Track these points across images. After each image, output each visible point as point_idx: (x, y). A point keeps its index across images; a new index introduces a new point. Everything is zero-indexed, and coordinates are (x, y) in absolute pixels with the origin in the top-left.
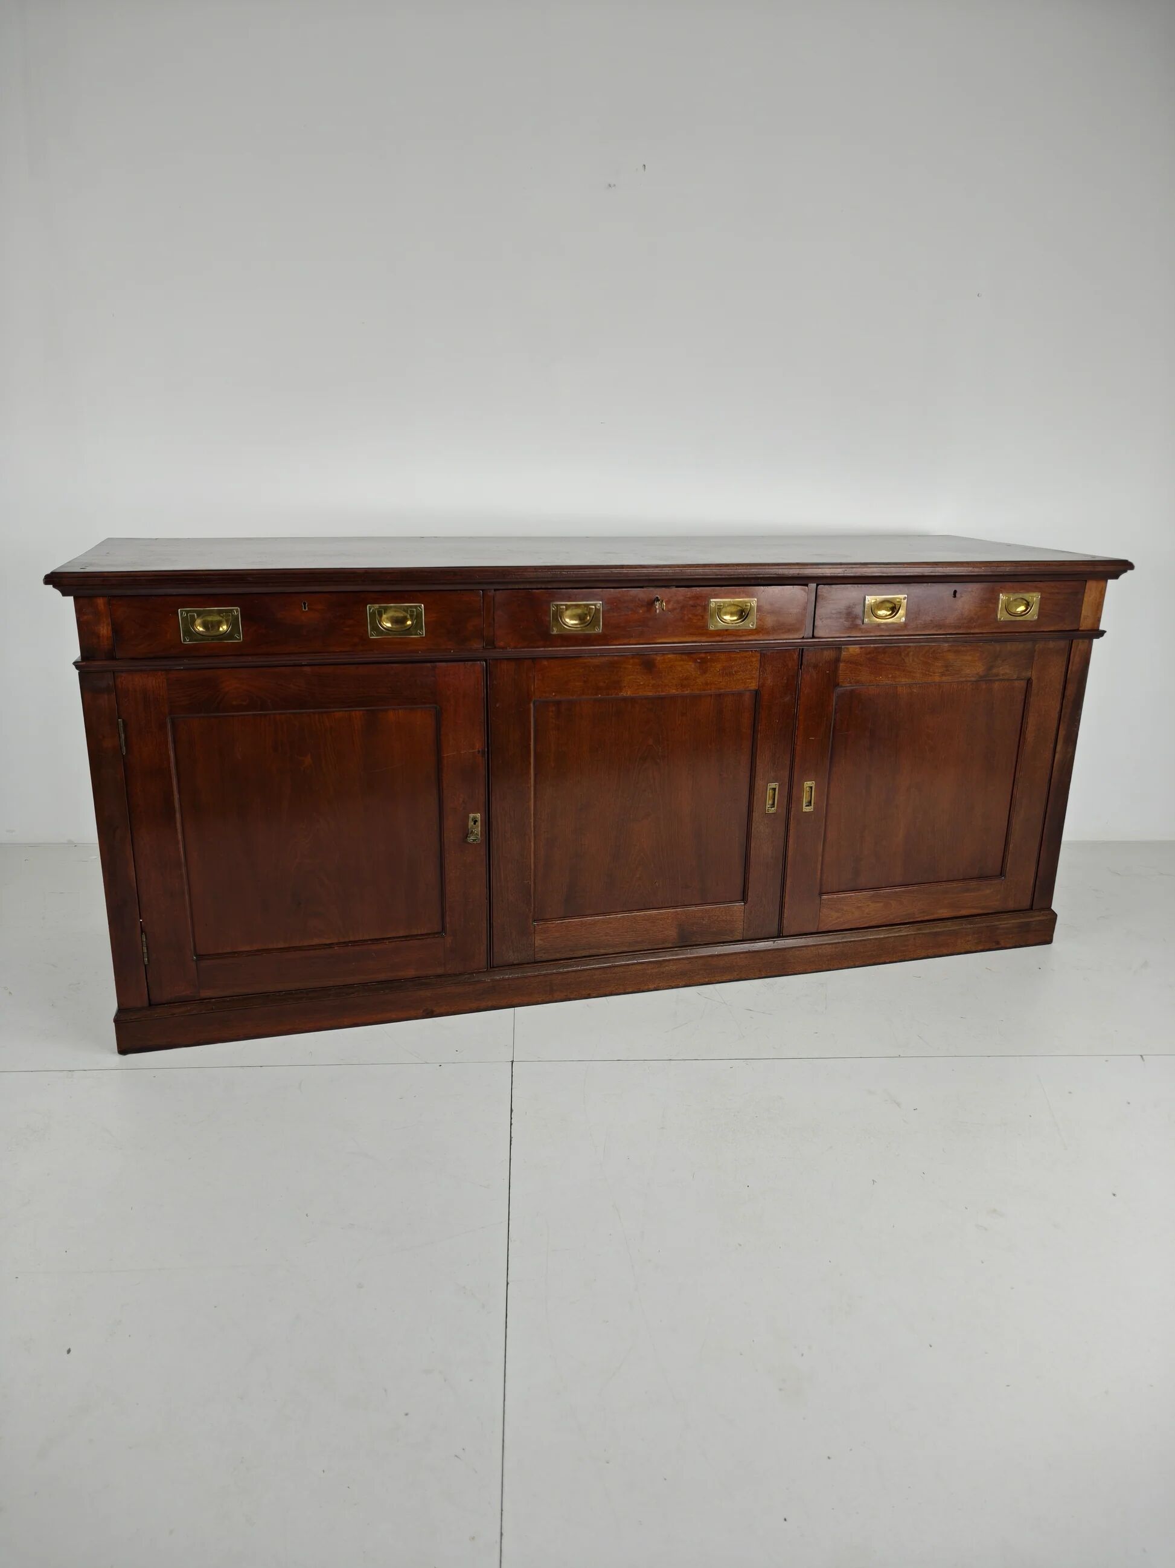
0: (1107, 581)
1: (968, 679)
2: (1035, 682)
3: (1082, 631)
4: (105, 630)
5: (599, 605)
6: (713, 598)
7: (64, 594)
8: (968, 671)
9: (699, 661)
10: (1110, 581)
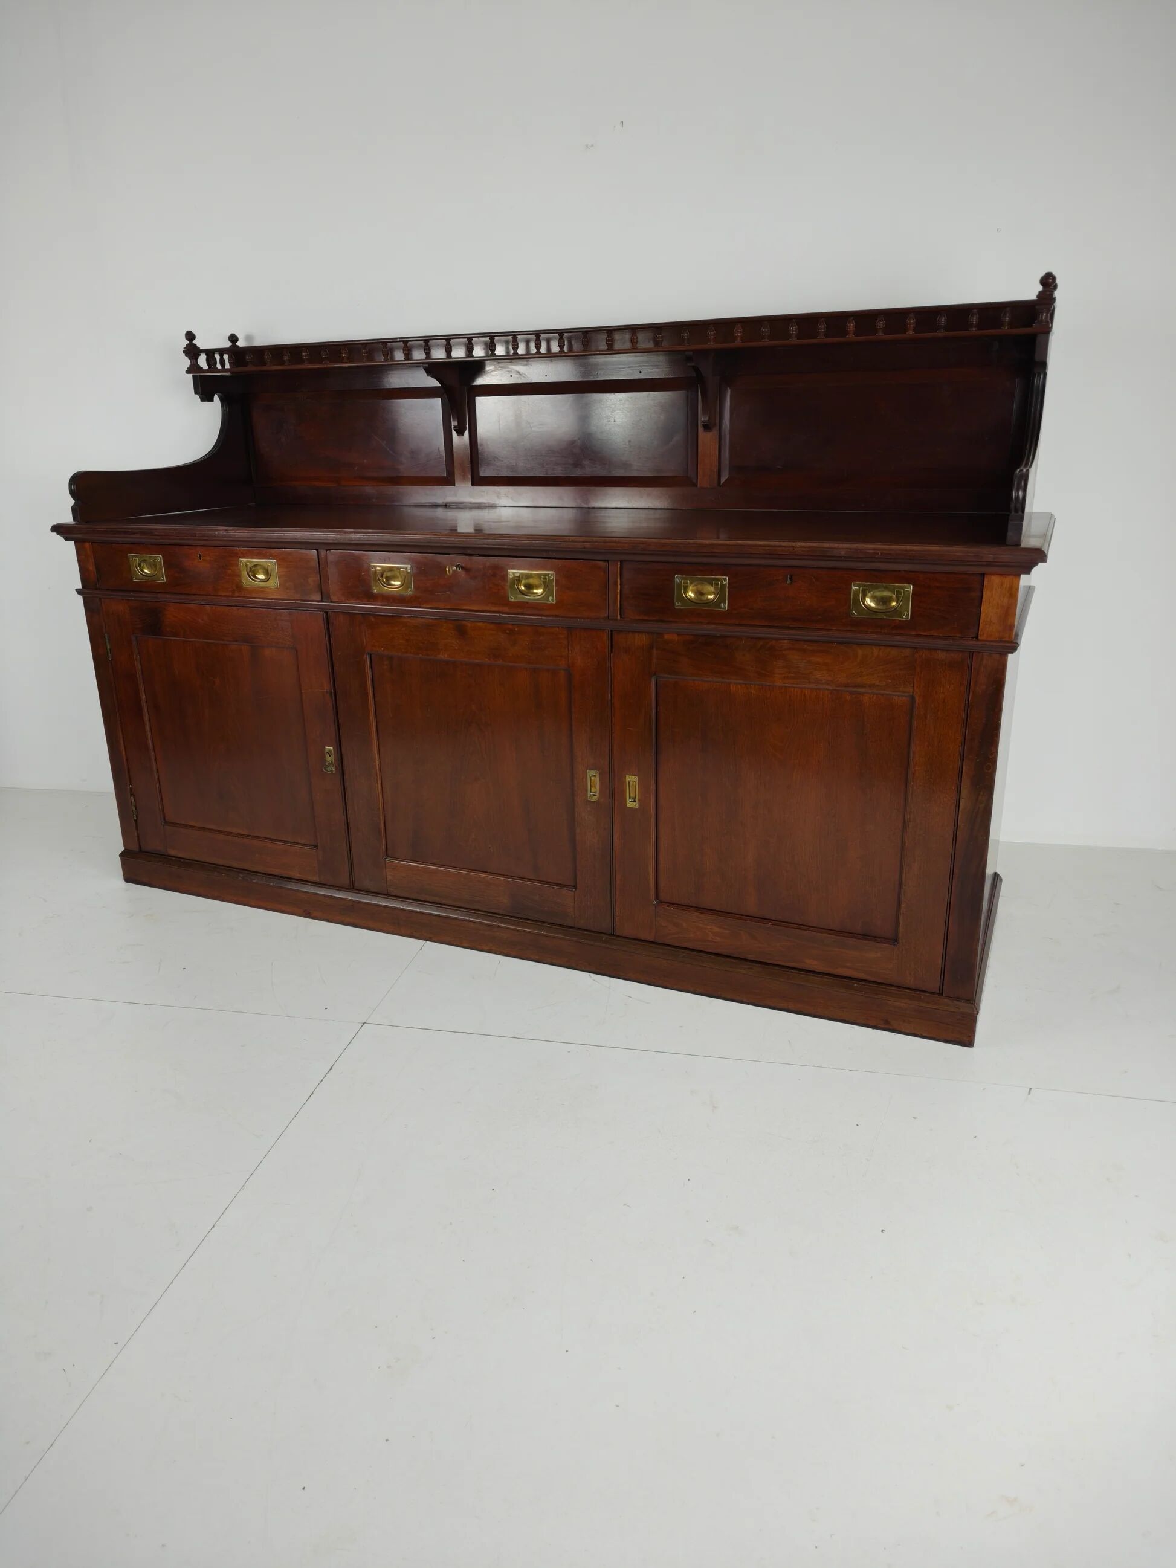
0: (1019, 576)
1: (821, 687)
2: (918, 700)
3: (983, 641)
4: (91, 567)
5: (408, 568)
6: (510, 569)
7: (67, 539)
8: (819, 676)
9: (508, 632)
10: (1023, 576)
